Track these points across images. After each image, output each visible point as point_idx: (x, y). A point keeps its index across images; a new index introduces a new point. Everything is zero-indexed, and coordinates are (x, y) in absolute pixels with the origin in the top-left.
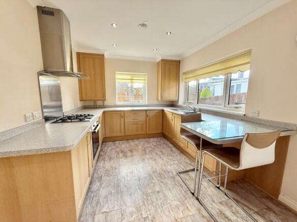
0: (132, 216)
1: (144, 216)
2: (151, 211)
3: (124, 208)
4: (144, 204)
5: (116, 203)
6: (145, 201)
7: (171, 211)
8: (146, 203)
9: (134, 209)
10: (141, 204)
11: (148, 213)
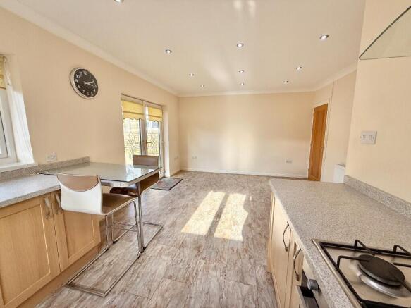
0: (215, 266)
1: (204, 261)
2: (194, 262)
3: (222, 278)
4: (197, 271)
5: (230, 290)
6: (194, 274)
7: (177, 254)
8: (195, 271)
9: (211, 271)
10: (201, 273)
11: (198, 262)
